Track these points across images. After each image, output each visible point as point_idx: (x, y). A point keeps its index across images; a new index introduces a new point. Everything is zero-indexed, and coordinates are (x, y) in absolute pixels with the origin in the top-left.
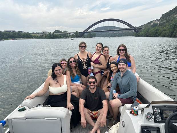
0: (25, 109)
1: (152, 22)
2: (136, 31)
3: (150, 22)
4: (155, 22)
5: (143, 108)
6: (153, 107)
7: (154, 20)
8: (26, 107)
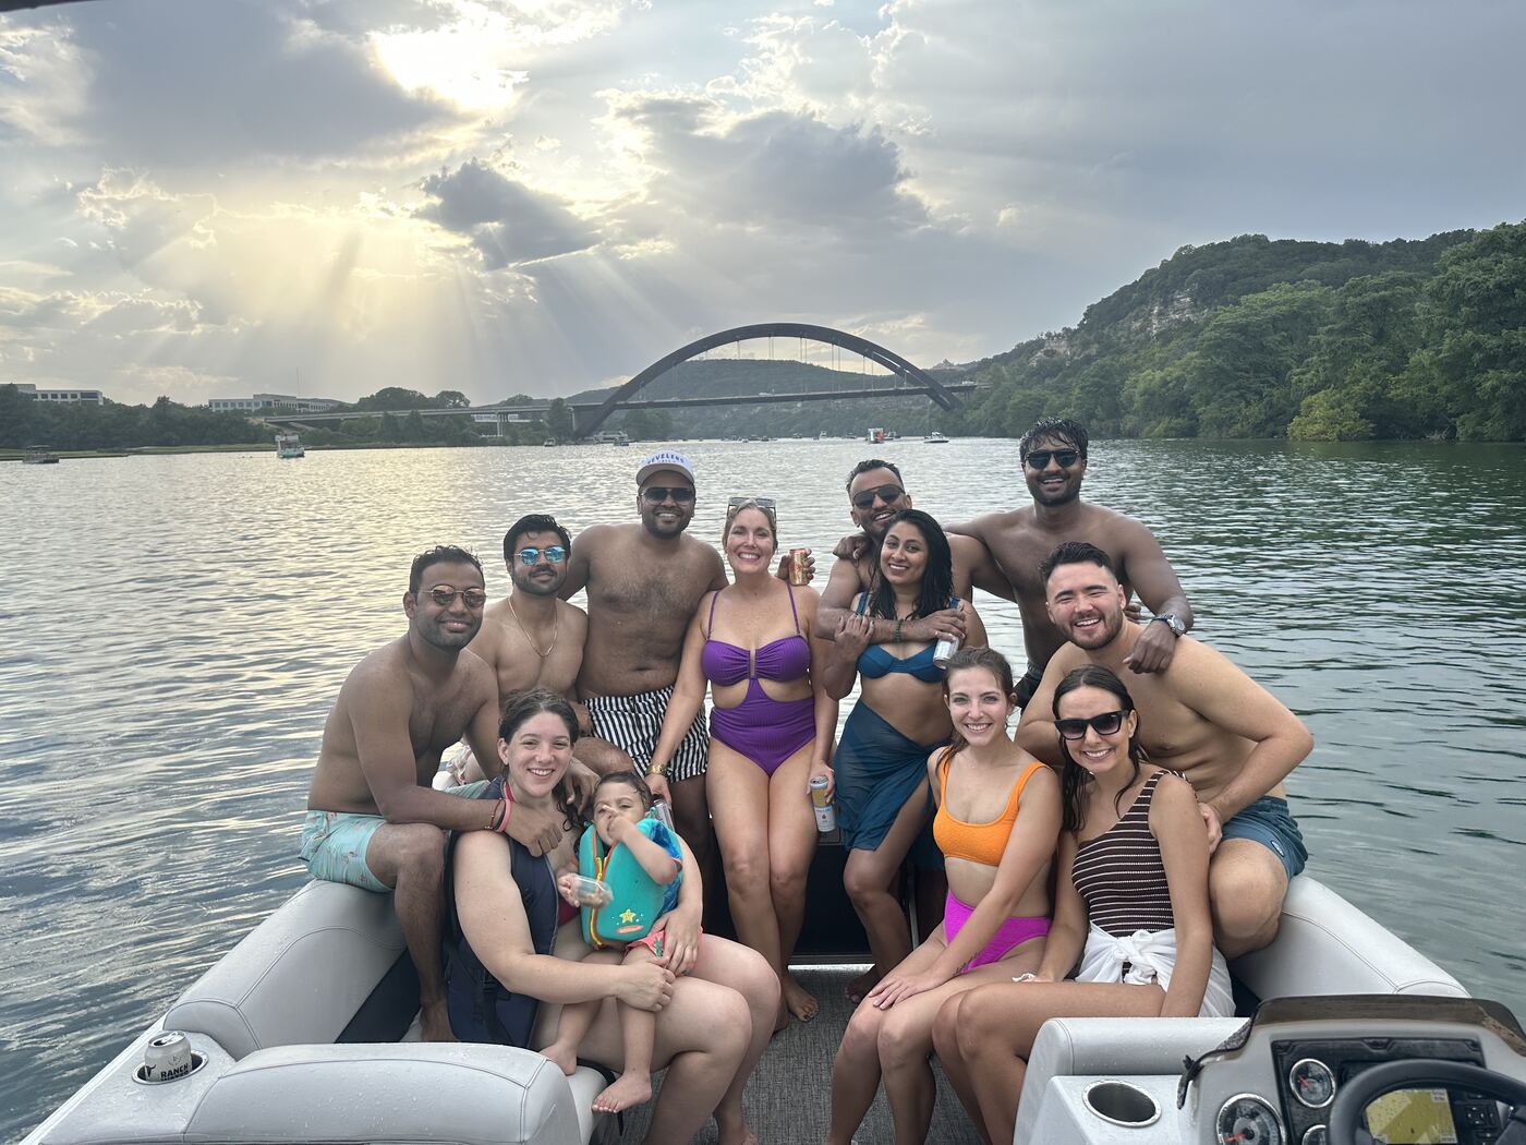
0: (196, 1061)
1: (1038, 344)
2: (942, 404)
3: (1030, 344)
4: (1052, 345)
5: (1194, 1058)
6: (1282, 1052)
7: (1049, 335)
8: (200, 1045)
